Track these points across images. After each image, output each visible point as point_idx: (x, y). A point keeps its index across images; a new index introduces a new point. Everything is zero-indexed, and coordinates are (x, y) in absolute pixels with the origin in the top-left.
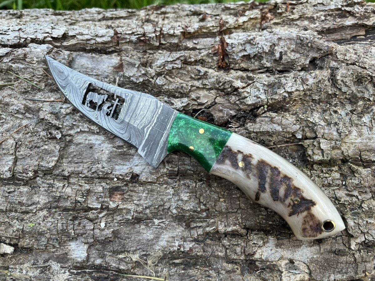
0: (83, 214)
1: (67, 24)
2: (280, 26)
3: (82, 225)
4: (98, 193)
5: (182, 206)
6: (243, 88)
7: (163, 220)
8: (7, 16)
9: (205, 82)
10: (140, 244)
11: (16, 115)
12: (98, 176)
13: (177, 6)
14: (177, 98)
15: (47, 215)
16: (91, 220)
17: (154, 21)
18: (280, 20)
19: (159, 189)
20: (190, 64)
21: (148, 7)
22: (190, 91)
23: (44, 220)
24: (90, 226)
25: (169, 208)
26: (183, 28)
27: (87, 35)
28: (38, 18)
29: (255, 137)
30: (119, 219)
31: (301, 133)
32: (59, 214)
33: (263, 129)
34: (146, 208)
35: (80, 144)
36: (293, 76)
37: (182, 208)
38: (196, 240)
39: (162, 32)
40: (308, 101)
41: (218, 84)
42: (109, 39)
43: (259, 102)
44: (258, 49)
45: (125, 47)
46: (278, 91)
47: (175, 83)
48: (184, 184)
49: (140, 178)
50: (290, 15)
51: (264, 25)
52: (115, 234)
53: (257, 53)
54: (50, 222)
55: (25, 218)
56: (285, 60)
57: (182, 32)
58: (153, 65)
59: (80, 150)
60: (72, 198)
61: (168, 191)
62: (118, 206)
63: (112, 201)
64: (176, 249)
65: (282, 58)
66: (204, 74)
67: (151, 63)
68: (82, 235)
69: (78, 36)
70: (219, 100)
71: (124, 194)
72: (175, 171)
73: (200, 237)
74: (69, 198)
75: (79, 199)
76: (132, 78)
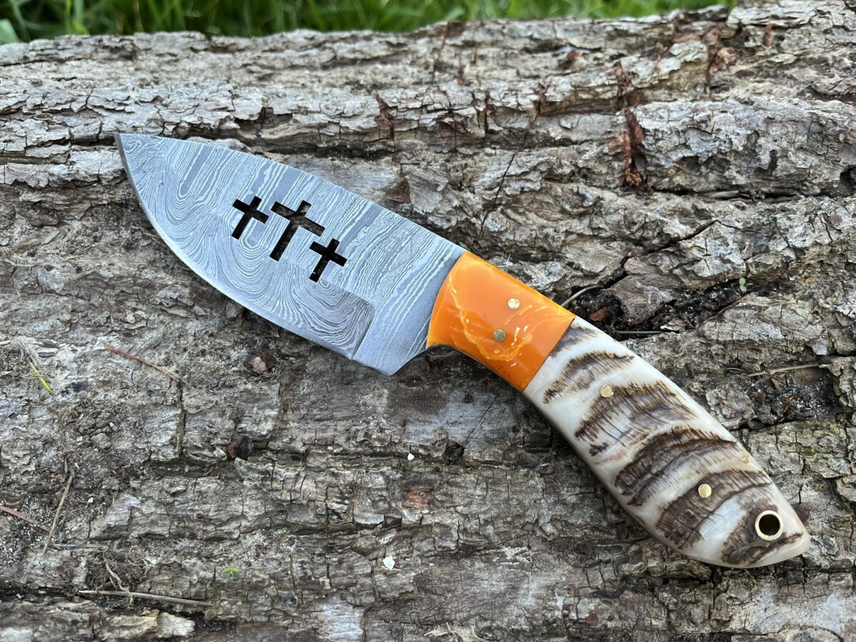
0: (345, 539)
1: (252, 78)
2: (751, 79)
3: (345, 565)
4: (375, 490)
5: (565, 515)
6: (689, 237)
7: (523, 549)
8: (96, 51)
9: (598, 222)
10: (476, 604)
11: (170, 311)
12: (371, 451)
13: (500, 27)
14: (536, 261)
15: (265, 544)
16: (364, 553)
17: (452, 67)
18: (751, 65)
19: (509, 477)
20: (559, 179)
21: (428, 28)
22: (565, 244)
23: (258, 556)
24: (363, 567)
25: (537, 521)
26: (536, 93)
27: (319, 112)
28: (175, 59)
29: (720, 352)
30: (425, 549)
31: (826, 342)
32: (290, 539)
33: (739, 335)
34: (487, 522)
35: (322, 374)
36: (804, 209)
37: (566, 521)
38: (600, 594)
39: (490, 102)
40: (836, 268)
41: (629, 228)
42: (373, 124)
43: (728, 273)
44: (717, 143)
45: (409, 141)
46: (772, 245)
47: (527, 225)
48: (569, 467)
49: (465, 454)
50: (773, 55)
51: (716, 78)
52: (421, 582)
53: (715, 152)
54: (273, 559)
55: (216, 552)
56: (782, 171)
57: (535, 102)
58: (475, 184)
59: (324, 389)
60: (318, 503)
61: (531, 482)
62: (422, 519)
63: (407, 508)
64: (558, 614)
65: (776, 166)
66: (595, 205)
67: (471, 180)
68: (347, 587)
69: (298, 117)
70: (632, 265)
71: (432, 490)
72: (545, 436)
73: (608, 584)
74: (312, 504)
75: (335, 506)
76: (430, 219)
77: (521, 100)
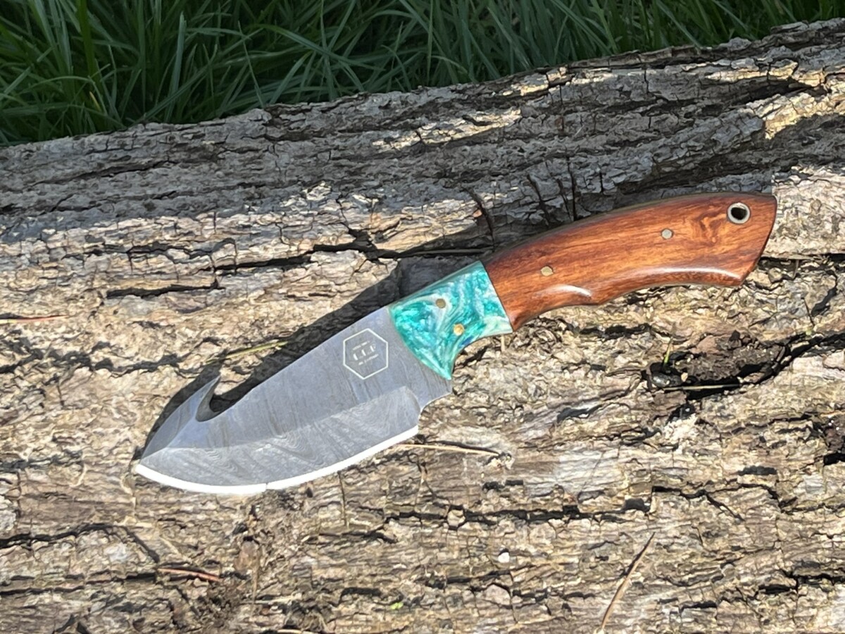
77: (604, 185)
